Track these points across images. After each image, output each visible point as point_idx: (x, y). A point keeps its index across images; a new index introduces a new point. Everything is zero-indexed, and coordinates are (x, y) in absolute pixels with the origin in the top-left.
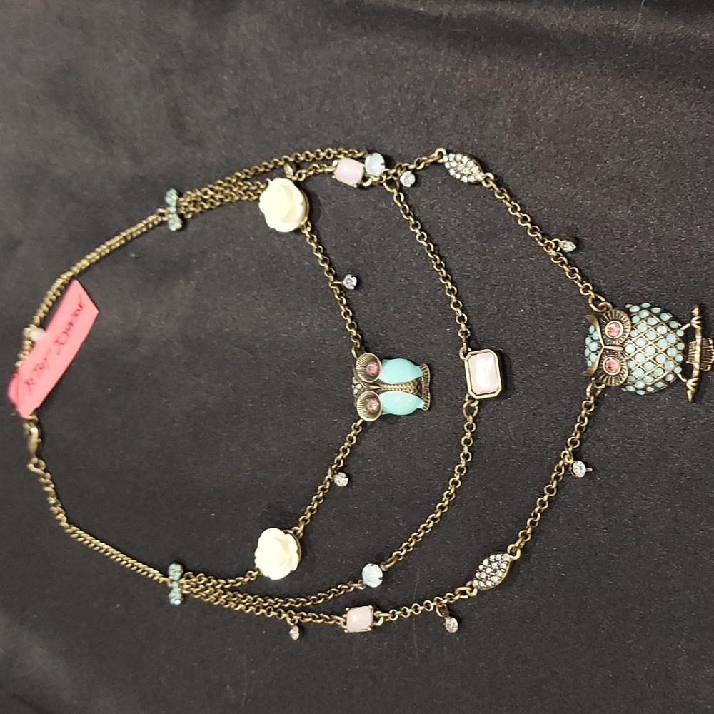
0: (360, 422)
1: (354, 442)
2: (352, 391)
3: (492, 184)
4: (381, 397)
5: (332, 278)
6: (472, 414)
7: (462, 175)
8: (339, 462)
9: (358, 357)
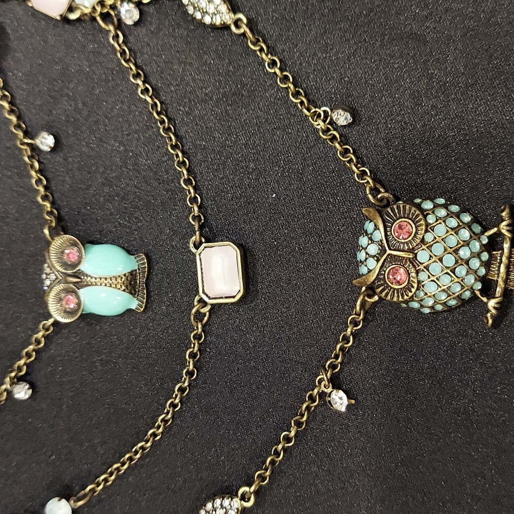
0: (51, 321)
1: (42, 345)
2: (42, 282)
3: (244, 29)
4: (82, 292)
5: (21, 134)
6: (201, 321)
7: (205, 13)
8: (20, 369)
9: (53, 239)
